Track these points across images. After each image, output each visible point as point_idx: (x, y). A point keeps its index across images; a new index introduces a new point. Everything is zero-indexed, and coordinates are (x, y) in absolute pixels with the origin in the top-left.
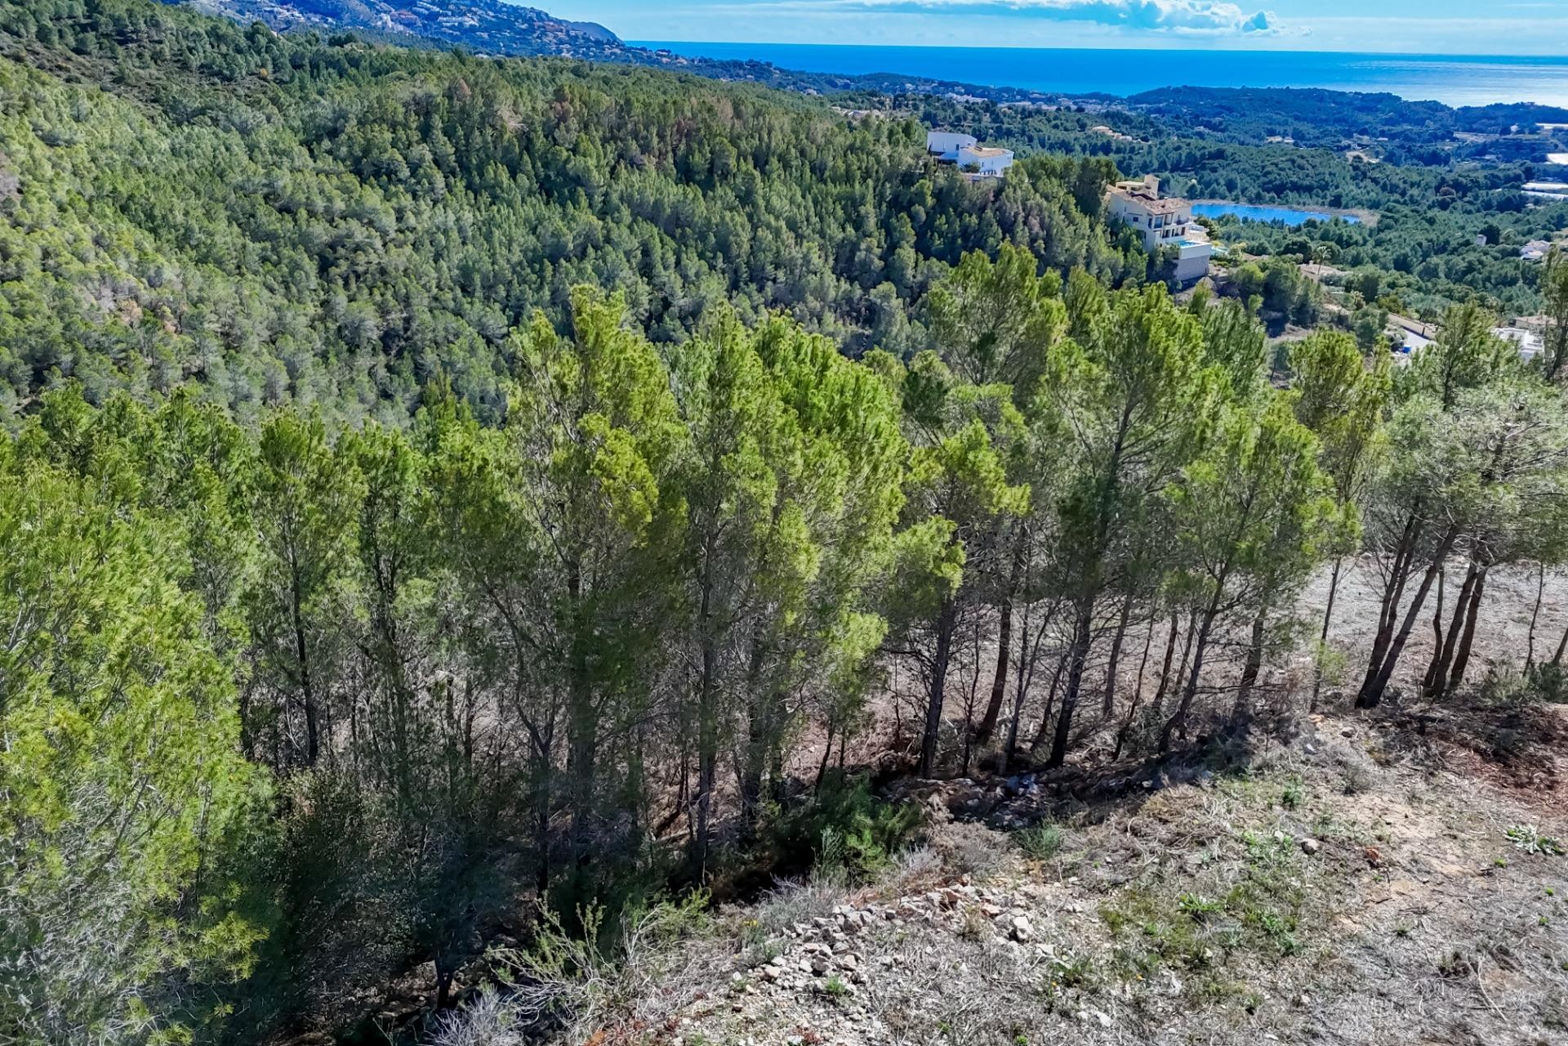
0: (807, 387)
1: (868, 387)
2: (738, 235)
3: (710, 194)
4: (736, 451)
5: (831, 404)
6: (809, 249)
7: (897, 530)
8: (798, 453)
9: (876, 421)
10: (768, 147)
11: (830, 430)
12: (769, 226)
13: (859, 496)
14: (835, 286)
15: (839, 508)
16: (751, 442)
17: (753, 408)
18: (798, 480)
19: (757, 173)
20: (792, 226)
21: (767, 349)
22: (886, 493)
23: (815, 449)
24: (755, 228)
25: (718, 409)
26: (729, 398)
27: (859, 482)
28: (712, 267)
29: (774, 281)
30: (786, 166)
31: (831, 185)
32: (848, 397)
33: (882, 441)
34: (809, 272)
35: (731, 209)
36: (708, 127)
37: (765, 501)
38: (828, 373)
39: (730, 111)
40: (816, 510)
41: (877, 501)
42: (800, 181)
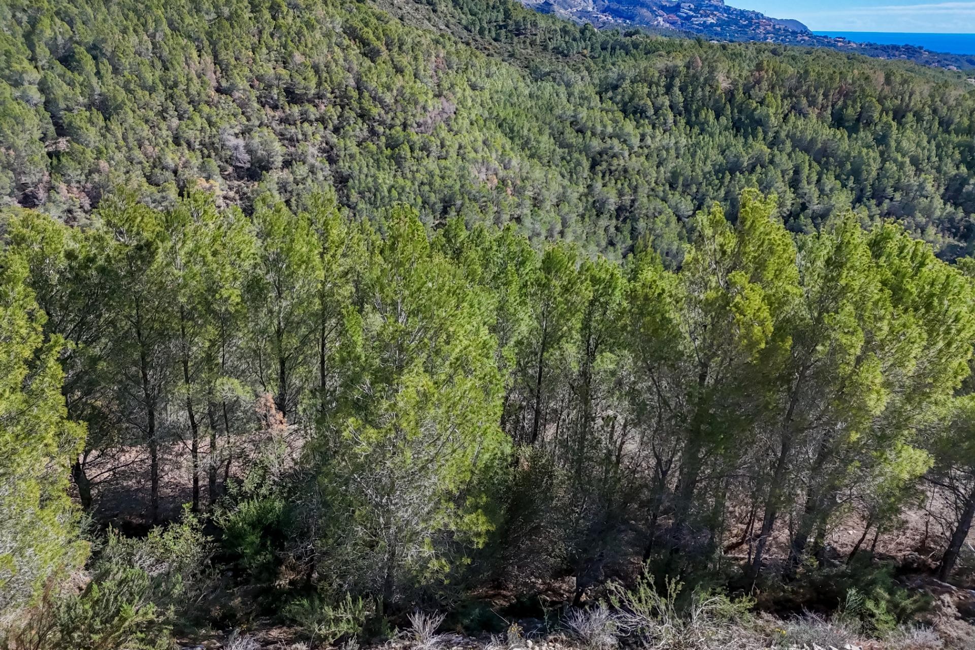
0: (904, 276)
1: (956, 284)
2: (869, 165)
3: (854, 136)
4: (837, 312)
5: (922, 291)
6: (926, 179)
7: (957, 393)
8: (886, 322)
9: (958, 310)
10: (907, 106)
11: (916, 309)
12: (895, 161)
13: (930, 362)
14: (940, 208)
15: (911, 367)
16: (850, 308)
17: (856, 285)
18: (882, 340)
19: (894, 124)
20: (915, 162)
21: (877, 246)
22: (955, 364)
23: (901, 321)
24: (884, 161)
25: (829, 281)
26: (839, 275)
27: (933, 352)
28: (844, 186)
29: (892, 199)
30: (919, 117)
31: (953, 136)
32: (937, 288)
33: (959, 326)
34: (922, 196)
35: (868, 147)
36: (863, 90)
37: (852, 351)
38: (924, 269)
39: (882, 79)
40: (892, 365)
41: (945, 369)
42: (928, 131)
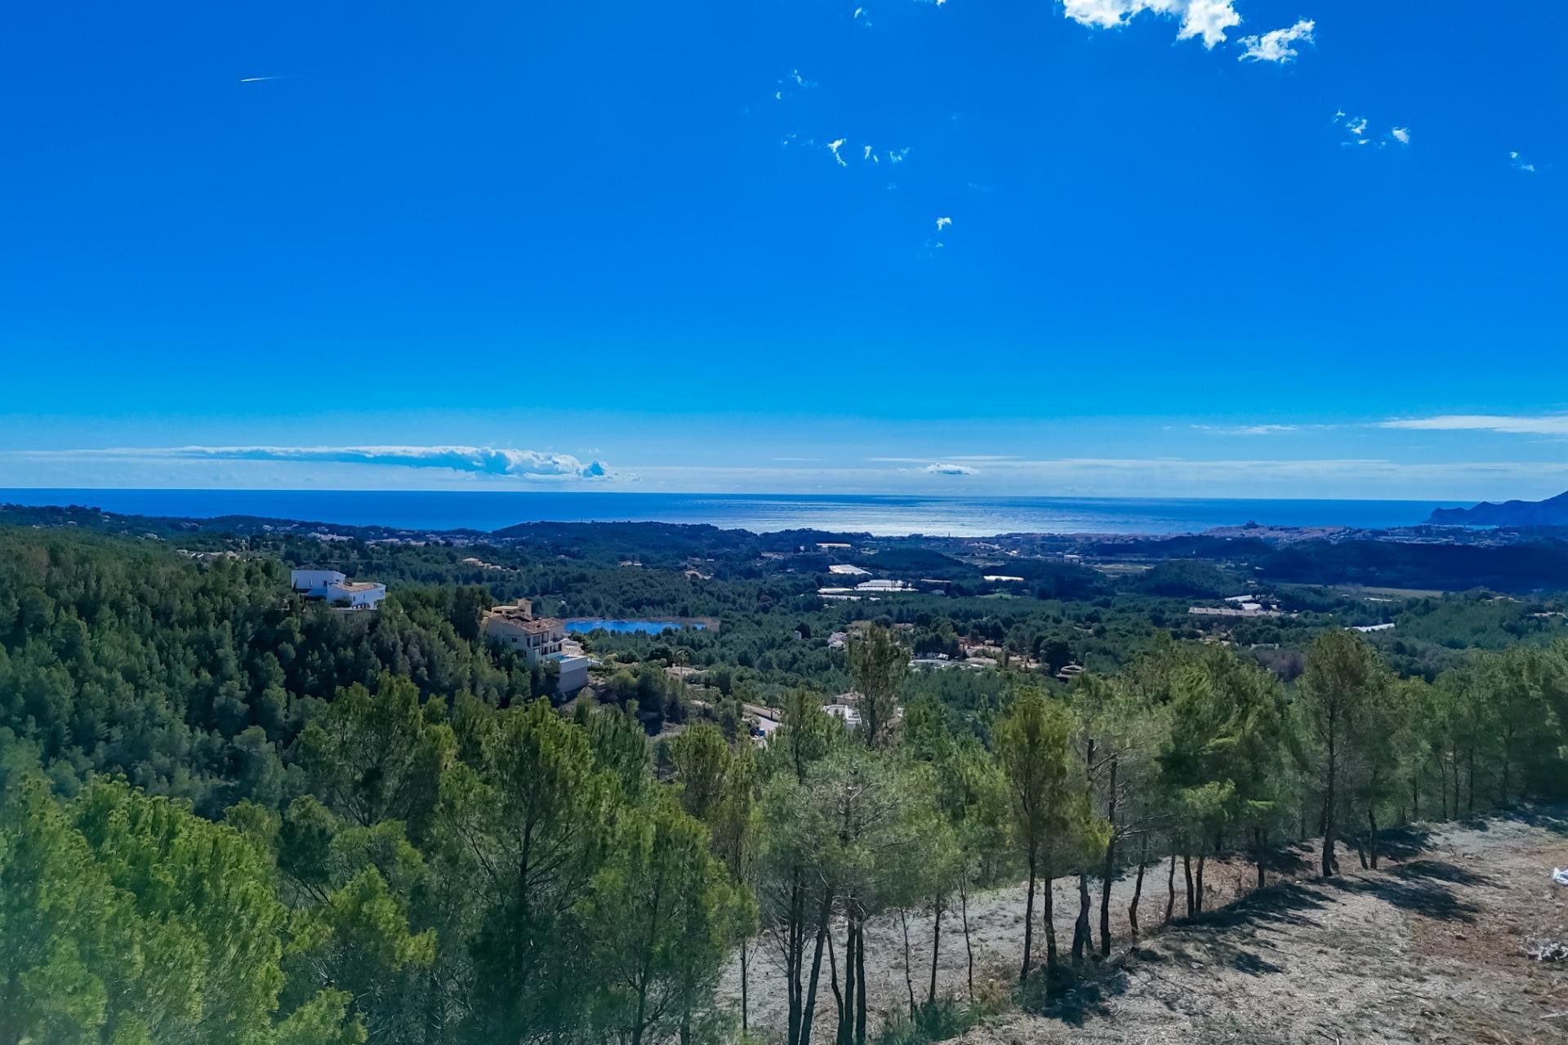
0: (148, 862)
1: (230, 849)
2: (56, 693)
3: (19, 650)
4: (45, 963)
5: (181, 878)
6: (154, 699)
7: (278, 1017)
8: (137, 948)
9: (242, 888)
10: (97, 594)
11: (181, 910)
12: (99, 680)
13: (223, 986)
14: (187, 738)
15: (197, 1006)
16: (68, 946)
17: (69, 902)
18: (137, 982)
19: (82, 623)
20: (130, 676)
21: (92, 824)
22: (261, 974)
23: (161, 937)
24: (80, 683)
25: (17, 910)
26: (34, 895)
27: (223, 970)
28: (20, 734)
29: (108, 740)
30: (119, 610)
31: (178, 630)
32: (204, 863)
33: (252, 911)
34: (154, 725)
35: (48, 665)
36: (17, 577)
37: (89, 1021)
38: (176, 841)
39: (45, 558)
40: (164, 1018)
41: (249, 987)
42: (139, 628)
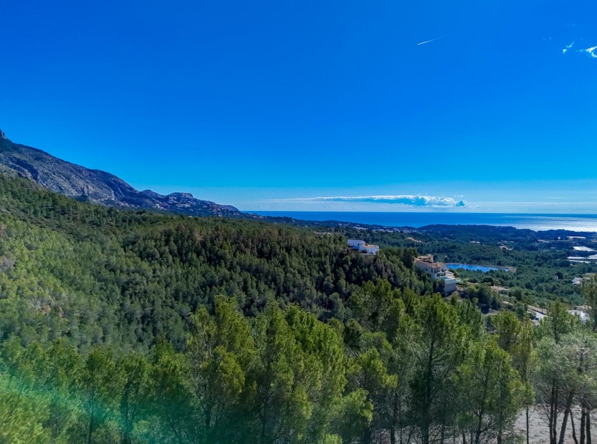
0: (305, 334)
1: (329, 333)
2: (279, 276)
3: (270, 261)
4: (277, 361)
5: (315, 340)
6: (306, 280)
7: (344, 394)
8: (302, 361)
9: (333, 347)
10: (291, 245)
11: (315, 351)
12: (291, 272)
13: (327, 379)
14: (316, 294)
15: (319, 385)
16: (283, 357)
17: (284, 342)
18: (302, 372)
19: (287, 254)
20: (300, 272)
21: (289, 318)
22: (339, 378)
23: (309, 359)
24: (286, 273)
25: (270, 343)
26: (274, 338)
27: (328, 373)
28: (270, 288)
29: (293, 292)
30: (297, 250)
31: (313, 258)
32: (322, 337)
33: (336, 356)
34: (306, 289)
35: (277, 266)
36: (269, 239)
37: (289, 383)
38: (314, 328)
39: (277, 233)
40: (310, 386)
41: (335, 382)
42: (302, 257)
